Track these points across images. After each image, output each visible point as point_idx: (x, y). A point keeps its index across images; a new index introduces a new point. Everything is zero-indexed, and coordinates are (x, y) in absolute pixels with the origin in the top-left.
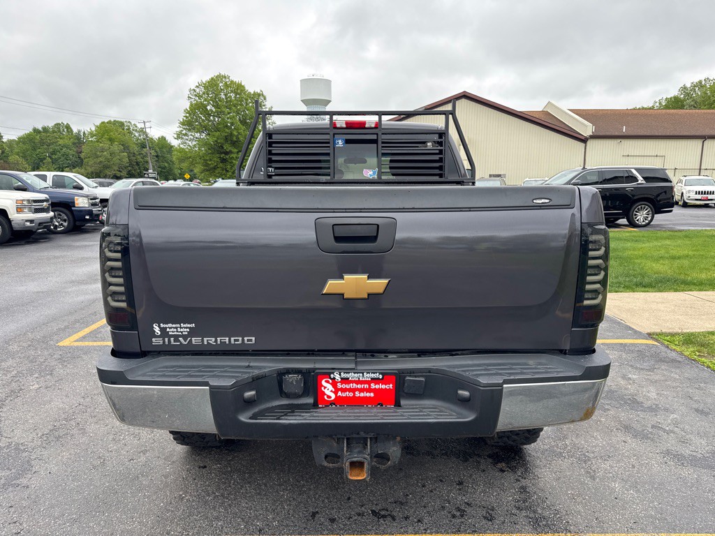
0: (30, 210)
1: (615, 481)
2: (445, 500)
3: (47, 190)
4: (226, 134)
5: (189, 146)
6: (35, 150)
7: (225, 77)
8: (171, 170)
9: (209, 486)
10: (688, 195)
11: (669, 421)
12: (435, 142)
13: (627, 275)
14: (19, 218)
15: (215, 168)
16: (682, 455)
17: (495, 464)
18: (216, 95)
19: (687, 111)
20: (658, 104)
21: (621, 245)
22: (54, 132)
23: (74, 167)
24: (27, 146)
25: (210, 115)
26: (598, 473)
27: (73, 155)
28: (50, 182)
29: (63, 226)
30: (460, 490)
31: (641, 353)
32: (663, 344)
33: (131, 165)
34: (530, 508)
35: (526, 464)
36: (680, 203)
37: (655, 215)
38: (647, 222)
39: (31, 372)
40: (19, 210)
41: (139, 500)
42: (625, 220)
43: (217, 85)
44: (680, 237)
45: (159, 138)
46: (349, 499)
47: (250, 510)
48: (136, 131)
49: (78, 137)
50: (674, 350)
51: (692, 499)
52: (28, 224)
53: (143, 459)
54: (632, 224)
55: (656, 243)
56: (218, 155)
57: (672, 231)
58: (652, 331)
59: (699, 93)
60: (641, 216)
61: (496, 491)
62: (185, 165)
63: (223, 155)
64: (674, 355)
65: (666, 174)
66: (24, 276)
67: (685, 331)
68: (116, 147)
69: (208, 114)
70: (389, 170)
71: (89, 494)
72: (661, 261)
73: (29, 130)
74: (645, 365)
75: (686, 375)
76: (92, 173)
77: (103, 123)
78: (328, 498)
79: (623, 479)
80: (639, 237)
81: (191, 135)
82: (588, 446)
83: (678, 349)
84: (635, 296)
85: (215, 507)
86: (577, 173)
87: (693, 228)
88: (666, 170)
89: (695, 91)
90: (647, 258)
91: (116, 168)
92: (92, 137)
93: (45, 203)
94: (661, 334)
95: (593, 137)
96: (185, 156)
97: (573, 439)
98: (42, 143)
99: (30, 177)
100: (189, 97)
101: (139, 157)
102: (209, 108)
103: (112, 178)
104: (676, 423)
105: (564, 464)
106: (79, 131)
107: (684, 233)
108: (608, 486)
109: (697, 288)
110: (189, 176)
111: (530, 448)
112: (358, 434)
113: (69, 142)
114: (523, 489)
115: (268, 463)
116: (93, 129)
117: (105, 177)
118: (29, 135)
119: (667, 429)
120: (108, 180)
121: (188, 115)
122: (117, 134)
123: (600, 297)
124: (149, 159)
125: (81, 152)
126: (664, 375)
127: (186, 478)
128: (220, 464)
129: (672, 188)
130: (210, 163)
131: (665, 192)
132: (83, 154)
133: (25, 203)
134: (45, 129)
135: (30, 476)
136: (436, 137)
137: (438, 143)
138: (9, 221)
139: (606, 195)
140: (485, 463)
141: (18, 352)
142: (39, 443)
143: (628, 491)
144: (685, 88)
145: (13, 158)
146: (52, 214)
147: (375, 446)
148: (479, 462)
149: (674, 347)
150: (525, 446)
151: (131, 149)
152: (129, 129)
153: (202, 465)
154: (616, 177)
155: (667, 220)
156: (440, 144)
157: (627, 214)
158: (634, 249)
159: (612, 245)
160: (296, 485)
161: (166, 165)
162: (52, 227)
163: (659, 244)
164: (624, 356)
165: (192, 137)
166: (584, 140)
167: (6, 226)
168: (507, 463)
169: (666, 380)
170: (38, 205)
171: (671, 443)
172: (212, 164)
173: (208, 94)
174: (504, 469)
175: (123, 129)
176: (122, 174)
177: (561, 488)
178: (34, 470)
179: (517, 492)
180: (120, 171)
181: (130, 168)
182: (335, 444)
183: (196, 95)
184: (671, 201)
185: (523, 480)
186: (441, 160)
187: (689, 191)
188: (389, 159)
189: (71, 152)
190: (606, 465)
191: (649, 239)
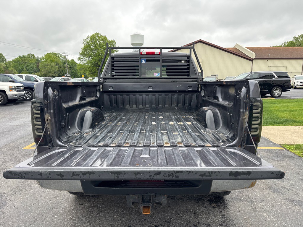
0: (15, 91)
1: (265, 213)
2: (188, 221)
3: (23, 82)
4: (99, 58)
5: (84, 63)
6: (19, 65)
7: (99, 34)
8: (76, 73)
9: (83, 213)
10: (297, 84)
11: (289, 185)
12: (185, 61)
13: (271, 119)
14: (11, 94)
15: (95, 72)
16: (295, 200)
17: (211, 204)
18: (95, 42)
19: (296, 47)
20: (283, 44)
21: (268, 105)
22: (27, 57)
23: (36, 72)
24: (17, 64)
25: (92, 50)
26: (257, 209)
27: (35, 67)
28: (24, 78)
29: (30, 97)
30: (195, 216)
31: (276, 153)
32: (286, 149)
33: (60, 71)
34: (226, 225)
35: (225, 204)
36: (293, 87)
37: (283, 92)
38: (279, 95)
39: (10, 160)
40: (11, 90)
41: (52, 219)
42: (270, 94)
43: (95, 38)
44: (293, 102)
45: (71, 60)
46: (145, 220)
47: (101, 225)
48: (62, 57)
49: (37, 60)
50: (291, 152)
51: (300, 221)
52: (14, 96)
53: (55, 200)
54: (273, 96)
55: (283, 104)
56: (96, 67)
57: (290, 99)
58: (282, 143)
59: (302, 40)
60: (276, 93)
61: (211, 217)
62: (82, 71)
63: (98, 67)
64: (291, 154)
65: (287, 75)
66: (12, 118)
67: (296, 143)
68: (53, 64)
69: (92, 49)
70: (165, 73)
71: (30, 217)
72: (285, 112)
73: (17, 57)
74: (279, 159)
75: (297, 163)
76: (43, 75)
77: (48, 54)
78: (136, 219)
79: (268, 212)
80: (276, 102)
81: (85, 59)
82: (253, 196)
83: (293, 151)
84: (274, 128)
85: (85, 223)
86: (249, 74)
87: (299, 98)
88: (287, 73)
89: (300, 39)
90: (279, 111)
91: (53, 73)
92: (43, 60)
93: (22, 88)
94: (285, 145)
95: (255, 59)
96: (82, 68)
97: (246, 193)
98: (23, 62)
99: (16, 77)
100: (83, 43)
101: (63, 68)
102: (92, 47)
103: (52, 77)
104: (292, 186)
105: (242, 204)
106: (38, 57)
107: (295, 100)
108: (262, 215)
109: (301, 124)
110: (84, 76)
111: (227, 197)
112: (147, 193)
113: (34, 62)
114: (223, 216)
115: (110, 203)
116: (44, 56)
117: (49, 77)
118: (17, 59)
119: (288, 188)
120: (49, 78)
121: (83, 50)
122: (54, 58)
123: (258, 131)
124: (67, 69)
125: (39, 66)
126: (287, 164)
127: (74, 209)
128: (89, 203)
129: (290, 80)
130: (92, 70)
131: (287, 82)
132: (40, 67)
133: (13, 87)
134: (24, 57)
135: (6, 208)
136: (186, 59)
137: (187, 61)
138: (6, 95)
139: (261, 83)
140: (207, 204)
141: (6, 152)
142: (11, 193)
143: (271, 217)
144: (295, 37)
145: (11, 69)
146: (25, 92)
147: (155, 199)
148: (204, 203)
149: (291, 151)
150: (224, 196)
151: (59, 64)
152: (59, 56)
153: (81, 203)
154: (265, 76)
155: (288, 94)
156: (188, 61)
157: (270, 92)
158: (273, 107)
159: (264, 105)
160: (122, 213)
161: (74, 71)
162: (25, 98)
163: (284, 105)
164: (269, 154)
165: (85, 60)
166: (252, 60)
167: (5, 97)
168: (216, 204)
169: (288, 166)
170: (19, 88)
171: (290, 195)
172: (93, 71)
173: (92, 41)
174: (215, 206)
175: (56, 56)
176: (56, 75)
177: (241, 216)
178: (8, 205)
179: (220, 217)
180: (55, 74)
181: (59, 73)
182: (137, 198)
183: (86, 42)
184: (289, 86)
185: (223, 212)
186: (188, 69)
187: (297, 82)
188: (166, 68)
189: (35, 66)
190: (261, 205)
191: (280, 103)
